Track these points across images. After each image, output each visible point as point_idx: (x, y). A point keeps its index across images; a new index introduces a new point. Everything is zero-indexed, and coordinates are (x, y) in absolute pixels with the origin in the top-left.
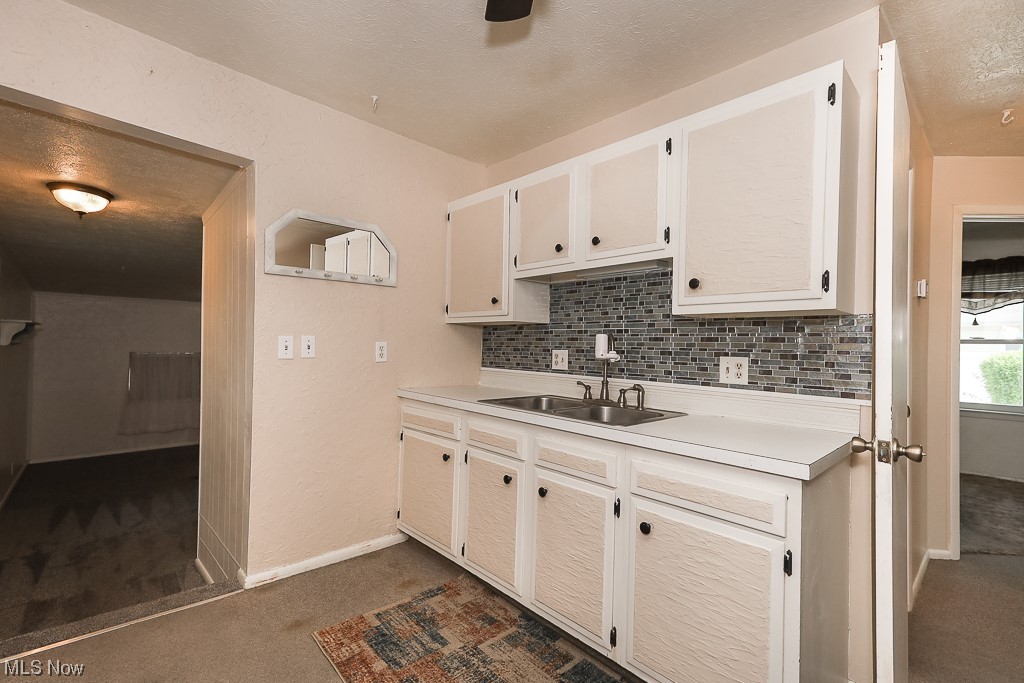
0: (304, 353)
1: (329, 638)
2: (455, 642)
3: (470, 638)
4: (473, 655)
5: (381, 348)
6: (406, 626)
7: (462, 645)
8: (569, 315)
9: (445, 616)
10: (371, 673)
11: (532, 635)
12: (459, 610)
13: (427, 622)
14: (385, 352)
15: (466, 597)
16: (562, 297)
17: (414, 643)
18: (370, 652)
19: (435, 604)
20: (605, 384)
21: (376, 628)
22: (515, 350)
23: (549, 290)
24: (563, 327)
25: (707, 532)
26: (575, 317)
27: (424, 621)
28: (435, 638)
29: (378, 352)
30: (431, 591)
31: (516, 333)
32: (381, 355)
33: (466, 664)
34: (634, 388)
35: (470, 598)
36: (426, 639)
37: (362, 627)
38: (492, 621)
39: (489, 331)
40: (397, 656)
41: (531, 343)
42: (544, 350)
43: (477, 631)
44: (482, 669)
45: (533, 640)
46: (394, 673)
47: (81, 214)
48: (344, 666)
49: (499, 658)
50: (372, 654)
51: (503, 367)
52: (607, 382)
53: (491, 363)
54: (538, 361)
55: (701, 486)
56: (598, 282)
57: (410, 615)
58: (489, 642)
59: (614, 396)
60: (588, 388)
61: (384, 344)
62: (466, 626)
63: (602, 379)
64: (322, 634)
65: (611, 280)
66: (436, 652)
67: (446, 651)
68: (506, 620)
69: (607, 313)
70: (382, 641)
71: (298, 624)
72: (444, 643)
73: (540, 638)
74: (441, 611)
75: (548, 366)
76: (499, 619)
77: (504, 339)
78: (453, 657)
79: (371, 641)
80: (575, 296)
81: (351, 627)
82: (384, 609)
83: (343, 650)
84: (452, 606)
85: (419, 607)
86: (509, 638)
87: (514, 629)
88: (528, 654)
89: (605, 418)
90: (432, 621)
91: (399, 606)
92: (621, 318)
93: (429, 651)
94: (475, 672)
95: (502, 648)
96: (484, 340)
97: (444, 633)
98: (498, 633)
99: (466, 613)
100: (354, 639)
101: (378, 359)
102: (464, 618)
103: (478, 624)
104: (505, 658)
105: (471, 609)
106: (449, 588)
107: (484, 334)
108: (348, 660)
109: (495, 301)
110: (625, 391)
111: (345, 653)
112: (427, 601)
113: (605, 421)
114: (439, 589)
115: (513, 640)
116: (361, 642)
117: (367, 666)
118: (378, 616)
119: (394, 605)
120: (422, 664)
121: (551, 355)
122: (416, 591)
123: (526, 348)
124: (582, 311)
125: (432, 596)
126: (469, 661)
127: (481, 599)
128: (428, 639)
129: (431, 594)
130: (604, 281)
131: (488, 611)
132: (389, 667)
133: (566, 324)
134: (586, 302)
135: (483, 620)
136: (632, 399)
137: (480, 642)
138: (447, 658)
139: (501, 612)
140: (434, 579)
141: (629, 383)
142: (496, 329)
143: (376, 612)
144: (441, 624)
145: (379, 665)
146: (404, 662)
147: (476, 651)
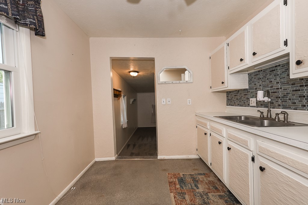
0: (168, 103)
1: (170, 176)
2: (201, 189)
3: (207, 190)
4: (205, 195)
5: (189, 101)
6: (189, 180)
7: (203, 191)
8: (256, 84)
9: (202, 181)
10: (175, 187)
11: (229, 198)
12: (207, 182)
13: (196, 181)
14: (190, 102)
15: (211, 179)
16: (253, 78)
17: (189, 185)
18: (177, 182)
19: (200, 177)
20: (269, 111)
21: (181, 177)
22: (237, 99)
23: (248, 76)
24: (253, 89)
25: (289, 177)
26: (258, 85)
27: (195, 180)
28: (196, 186)
29: (188, 102)
30: (201, 173)
31: (237, 93)
32: (189, 103)
33: (202, 196)
34: (281, 113)
35: (213, 180)
36: (193, 185)
37: (178, 176)
38: (216, 189)
39: (229, 93)
40: (183, 186)
41: (242, 97)
42: (247, 99)
43: (210, 189)
44: (206, 200)
45: (229, 200)
46: (181, 190)
47: (134, 77)
48: (170, 183)
49: (213, 199)
50: (178, 183)
51: (233, 106)
52: (270, 110)
53: (230, 104)
54: (245, 103)
55: (284, 155)
56: (267, 69)
57: (192, 178)
58: (212, 194)
59: (273, 116)
60: (262, 113)
61: (190, 100)
62: (207, 187)
63: (267, 109)
64: (168, 174)
65: (273, 67)
66: (194, 189)
67: (197, 190)
68: (222, 190)
69: (272, 82)
70: (182, 181)
71: (165, 170)
72: (198, 188)
73: (232, 200)
74: (201, 180)
75: (248, 105)
76: (219, 189)
77: (233, 96)
78: (199, 193)
79: (179, 180)
80: (258, 76)
81: (175, 175)
82: (186, 174)
83: (171, 179)
84: (205, 180)
85: (195, 176)
86: (219, 196)
87: (223, 194)
88: (224, 203)
89: (266, 125)
90: (197, 181)
91: (190, 174)
92: (278, 83)
93: (192, 188)
94: (203, 200)
95: (216, 197)
96: (227, 97)
97: (199, 186)
98: (217, 193)
99: (209, 183)
100: (175, 178)
101: (188, 104)
102: (207, 184)
103: (211, 188)
104: (215, 200)
105: (210, 182)
106: (207, 175)
107: (227, 94)
108: (172, 182)
109: (223, 83)
110: (279, 114)
111: (172, 180)
112: (198, 176)
113: (266, 126)
114: (204, 174)
115: (221, 197)
116: (176, 179)
117: (175, 185)
118: (183, 175)
119: (189, 174)
120: (189, 191)
121: (249, 100)
122: (196, 172)
123: (241, 98)
124: (261, 82)
125: (200, 175)
126: (203, 196)
127: (216, 181)
128: (194, 185)
129: (201, 174)
130: (269, 68)
131: (216, 185)
132: (180, 188)
133: (255, 88)
134: (262, 78)
135: (214, 187)
136: (281, 117)
137: (209, 193)
138: (197, 192)
139: (221, 187)
140: (203, 170)
141: (279, 111)
142: (230, 92)
143: (183, 174)
144: (199, 183)
145: (178, 186)
146: (184, 188)
147: (207, 194)
